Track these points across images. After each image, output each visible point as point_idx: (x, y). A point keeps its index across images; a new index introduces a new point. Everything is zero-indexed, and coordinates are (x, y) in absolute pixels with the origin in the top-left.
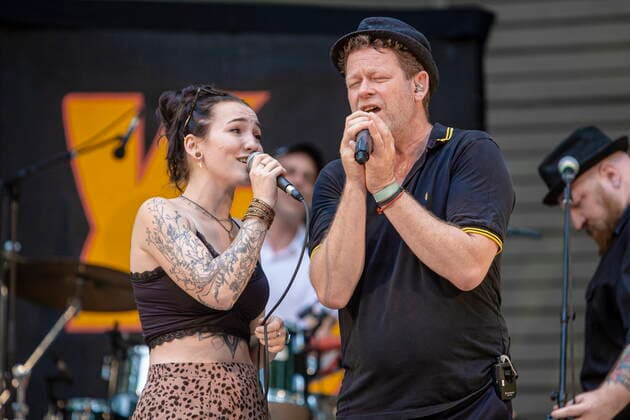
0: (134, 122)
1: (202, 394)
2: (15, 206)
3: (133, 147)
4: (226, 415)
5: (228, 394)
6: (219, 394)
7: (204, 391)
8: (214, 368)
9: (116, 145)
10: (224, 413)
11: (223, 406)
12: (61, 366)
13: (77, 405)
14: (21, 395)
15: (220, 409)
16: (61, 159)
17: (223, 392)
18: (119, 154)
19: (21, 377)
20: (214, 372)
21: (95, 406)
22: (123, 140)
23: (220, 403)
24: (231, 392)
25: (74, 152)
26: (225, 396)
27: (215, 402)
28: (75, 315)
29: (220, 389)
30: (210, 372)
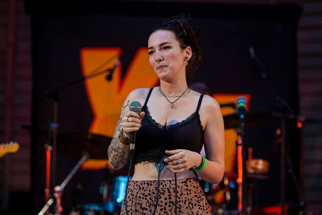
0: (116, 62)
1: (133, 198)
2: (56, 104)
3: (116, 75)
4: (144, 211)
5: (146, 199)
6: (141, 199)
7: (134, 197)
8: (142, 184)
9: (107, 74)
10: (143, 210)
11: (143, 206)
12: (79, 186)
13: (87, 207)
14: (59, 201)
15: (141, 208)
16: (79, 81)
17: (143, 198)
18: (109, 78)
19: (58, 192)
20: (141, 187)
21: (96, 208)
22: (111, 71)
23: (141, 204)
24: (148, 198)
25: (86, 77)
26: (144, 200)
27: (139, 203)
28: (86, 160)
29: (142, 196)
30: (139, 187)
